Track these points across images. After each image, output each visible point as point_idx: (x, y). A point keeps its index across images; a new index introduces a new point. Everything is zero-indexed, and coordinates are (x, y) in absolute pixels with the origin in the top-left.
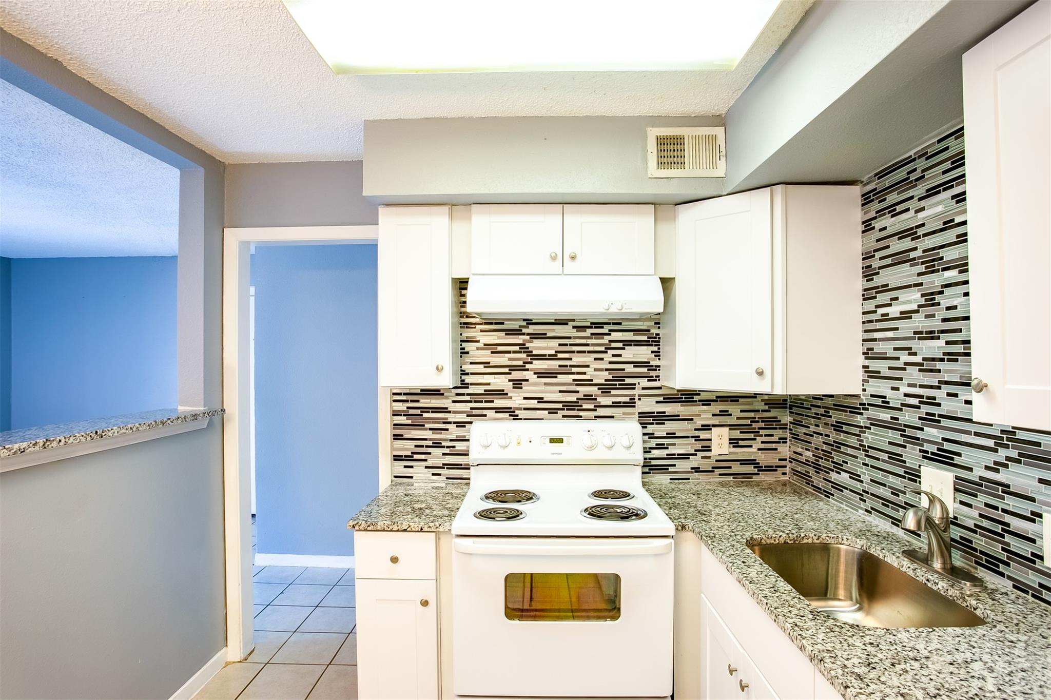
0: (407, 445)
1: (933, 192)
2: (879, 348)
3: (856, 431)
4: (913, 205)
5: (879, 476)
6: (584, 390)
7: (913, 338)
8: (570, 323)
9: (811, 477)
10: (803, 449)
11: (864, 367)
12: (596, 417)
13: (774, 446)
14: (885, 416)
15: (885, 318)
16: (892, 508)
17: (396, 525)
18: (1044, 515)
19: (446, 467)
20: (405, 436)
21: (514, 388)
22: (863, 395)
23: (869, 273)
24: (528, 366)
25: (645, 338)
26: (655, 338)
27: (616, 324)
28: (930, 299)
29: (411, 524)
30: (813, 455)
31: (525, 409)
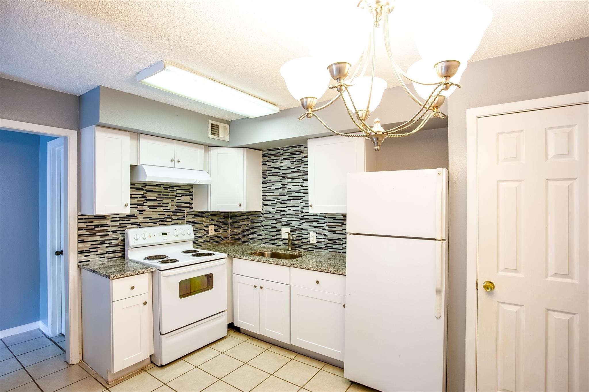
0: (86, 245)
1: (285, 159)
2: (267, 198)
3: (260, 221)
4: (279, 161)
5: (268, 233)
6: (167, 214)
7: (279, 195)
8: (162, 186)
9: (241, 239)
10: (237, 230)
11: (262, 203)
12: (172, 224)
13: (226, 230)
14: (270, 216)
15: (270, 189)
16: (273, 241)
17: (133, 272)
18: (310, 233)
19: (107, 253)
20: (85, 240)
21: (139, 213)
22: (262, 211)
23: (264, 177)
24: (145, 204)
25: (188, 193)
26: (191, 193)
27: (178, 186)
28: (284, 186)
29: (139, 271)
30: (242, 231)
31: (144, 223)
